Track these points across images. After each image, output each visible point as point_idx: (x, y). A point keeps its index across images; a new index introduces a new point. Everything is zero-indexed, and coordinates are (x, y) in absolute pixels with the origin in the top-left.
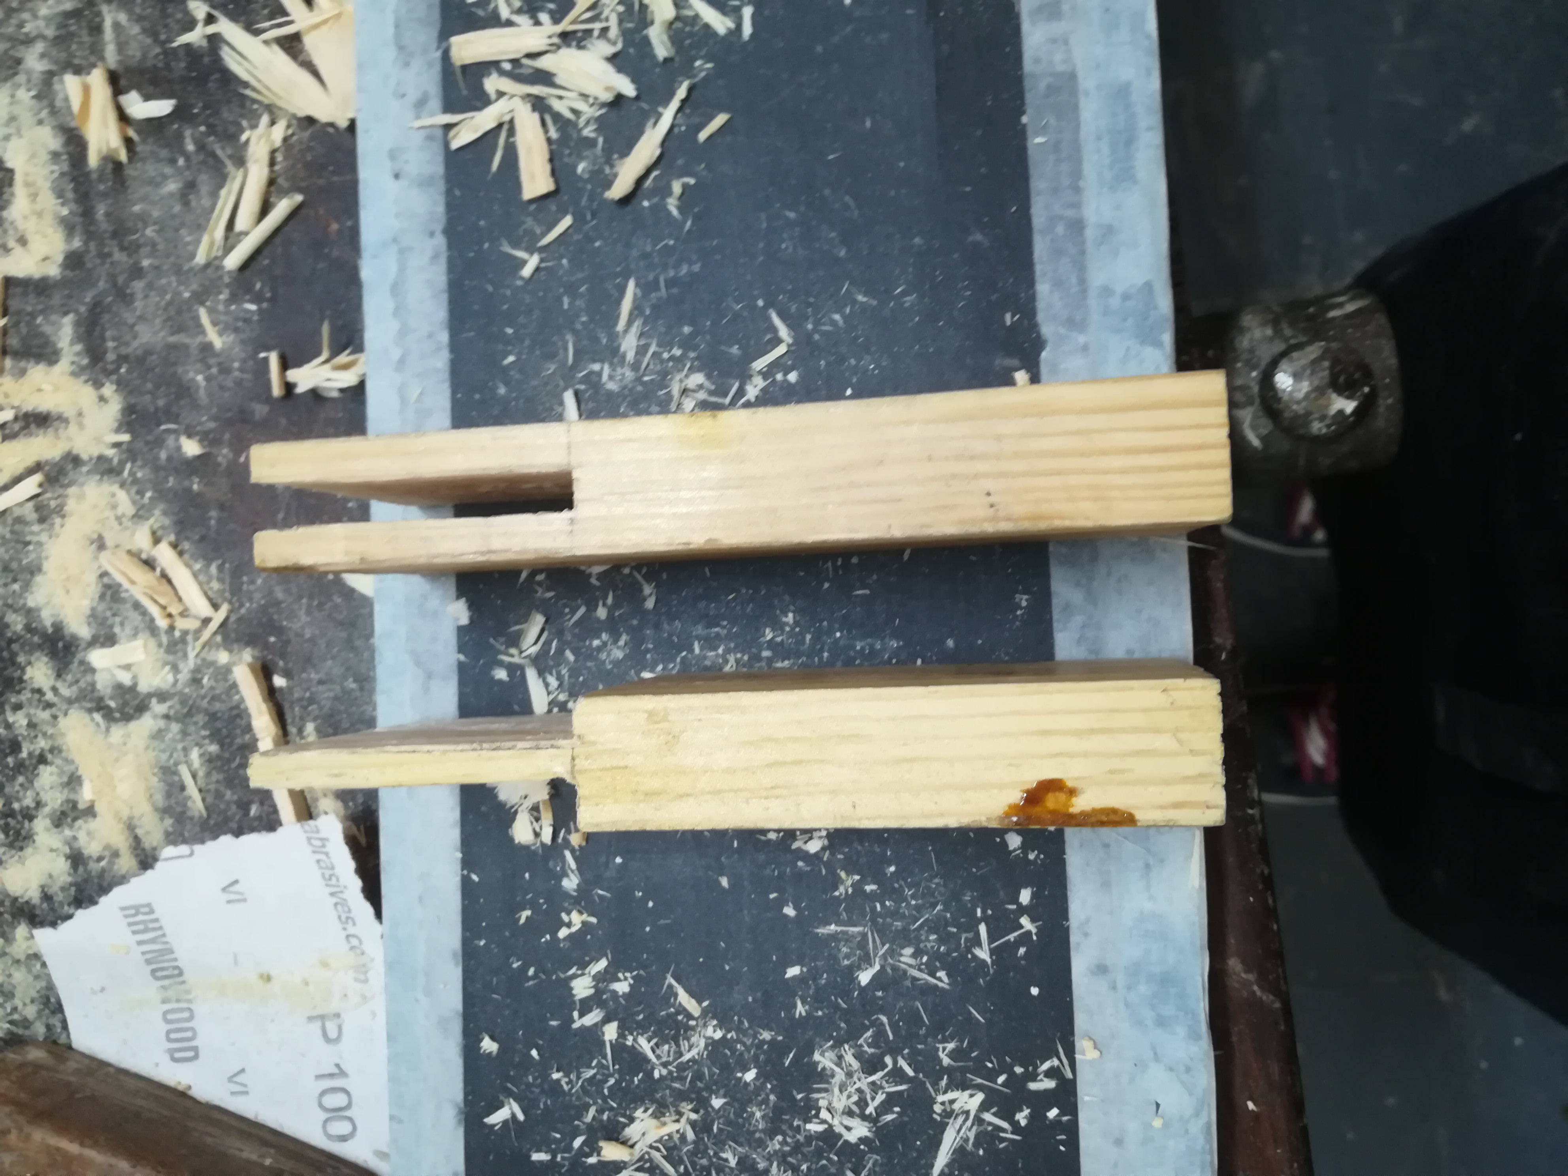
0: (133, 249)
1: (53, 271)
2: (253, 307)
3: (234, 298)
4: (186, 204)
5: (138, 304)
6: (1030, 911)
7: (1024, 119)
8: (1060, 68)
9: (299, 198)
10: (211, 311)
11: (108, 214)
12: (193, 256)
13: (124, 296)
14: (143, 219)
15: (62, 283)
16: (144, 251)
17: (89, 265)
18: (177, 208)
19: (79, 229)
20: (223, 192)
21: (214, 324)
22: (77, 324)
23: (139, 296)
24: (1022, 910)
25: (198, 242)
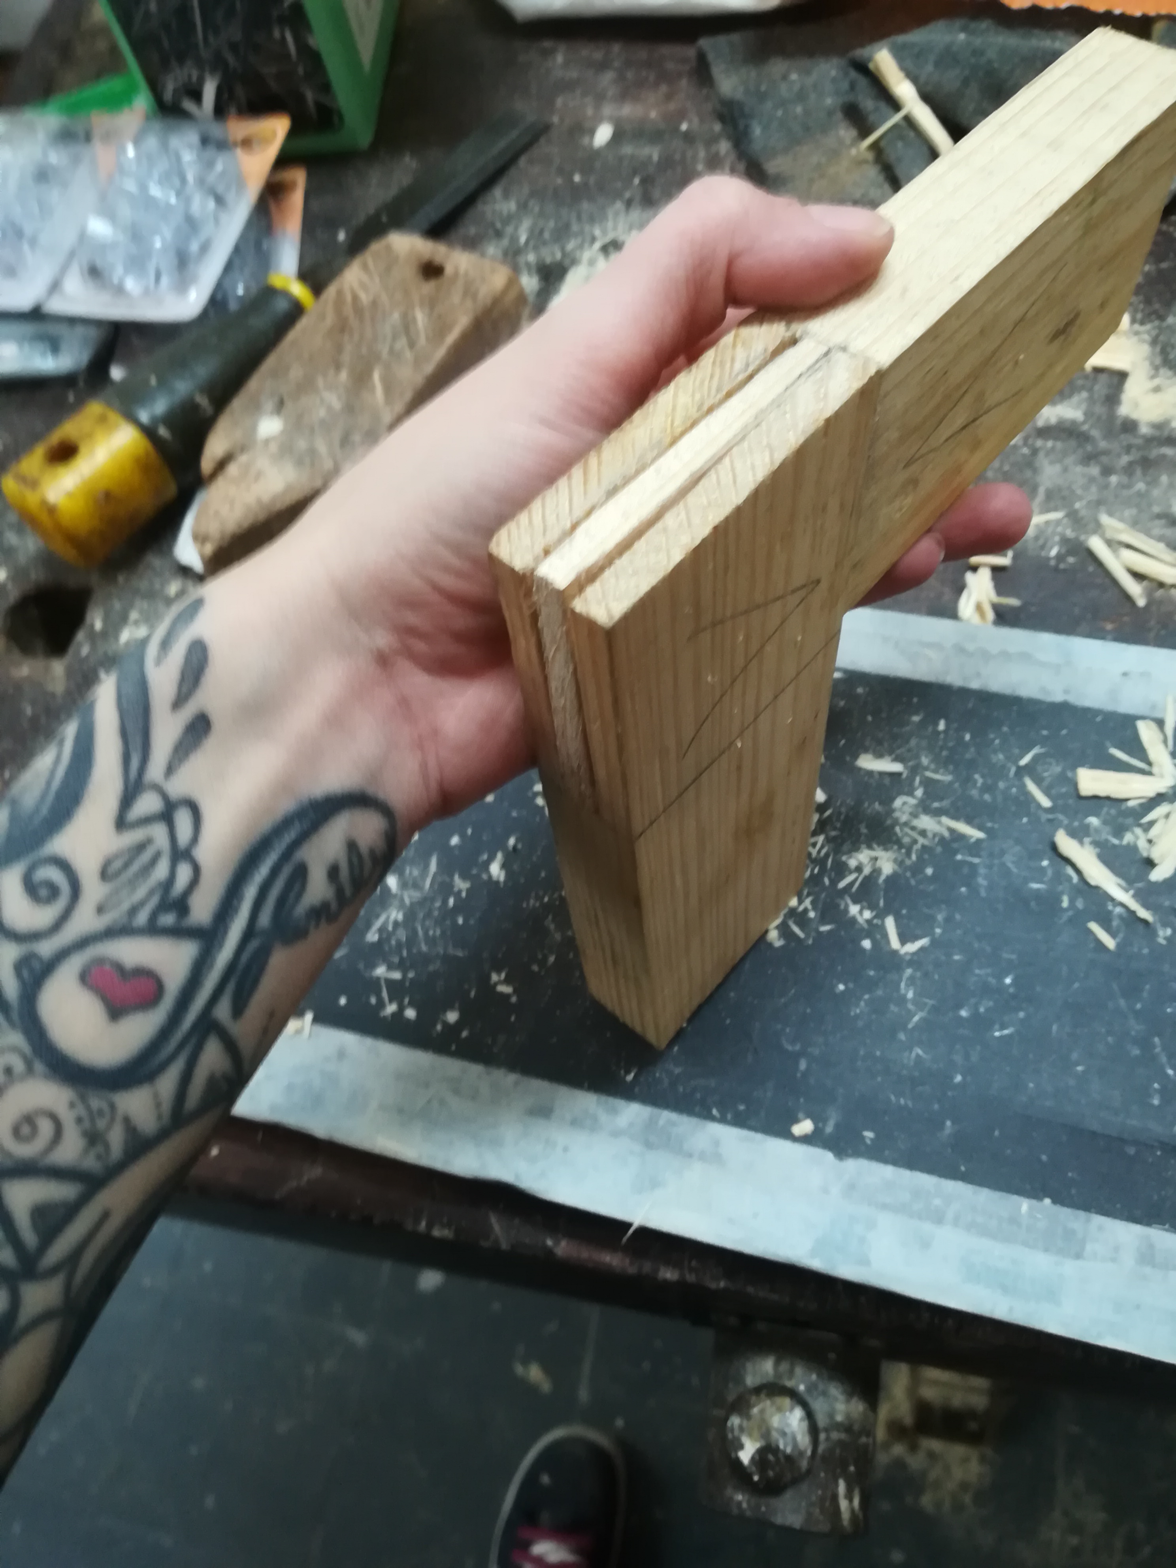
0: (1129, 470)
1: (1125, 410)
2: (1054, 552)
3: (1065, 541)
4: (1159, 516)
5: (1079, 469)
6: (399, 1015)
7: (1047, 1201)
8: (1089, 1248)
9: (1141, 602)
10: (1058, 522)
11: (1164, 456)
12: (1111, 514)
13: (1088, 459)
14: (1153, 483)
15: (1112, 415)
16: (1125, 480)
17: (1122, 436)
18: (1156, 509)
19: (1157, 433)
20: (1161, 546)
21: (1047, 523)
22: (1074, 422)
23: (1086, 470)
24: (401, 1009)
25: (1121, 520)
